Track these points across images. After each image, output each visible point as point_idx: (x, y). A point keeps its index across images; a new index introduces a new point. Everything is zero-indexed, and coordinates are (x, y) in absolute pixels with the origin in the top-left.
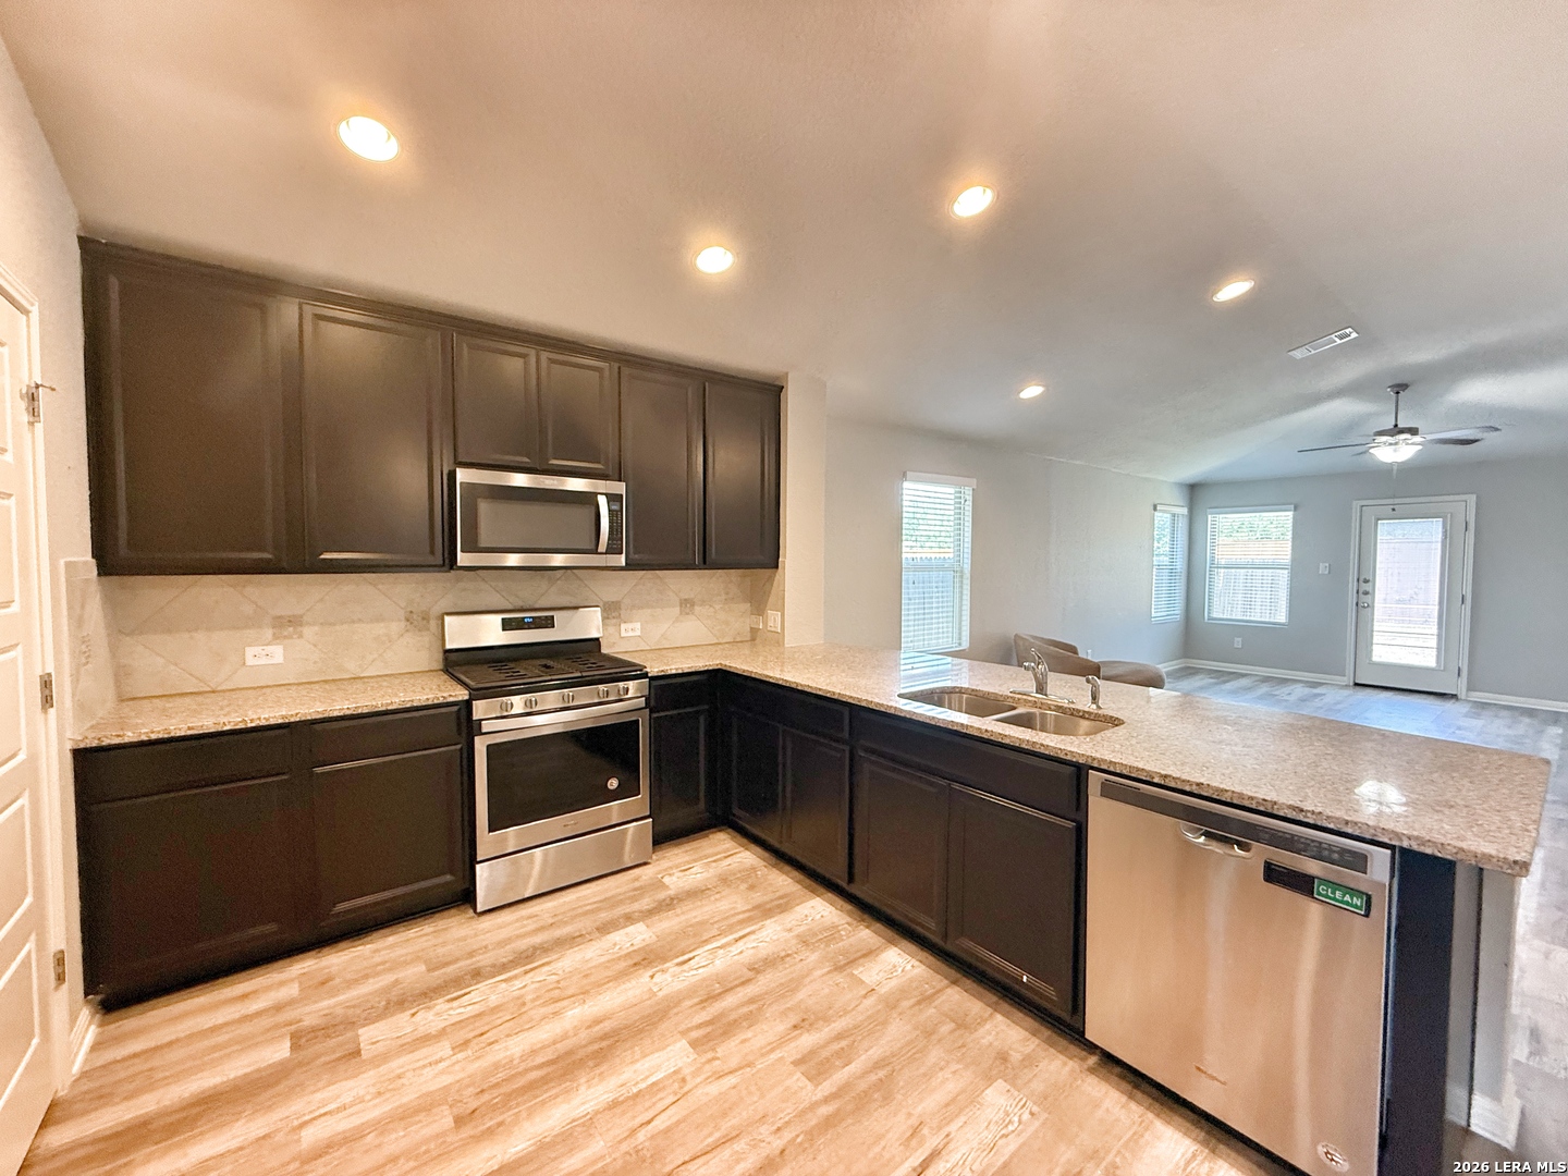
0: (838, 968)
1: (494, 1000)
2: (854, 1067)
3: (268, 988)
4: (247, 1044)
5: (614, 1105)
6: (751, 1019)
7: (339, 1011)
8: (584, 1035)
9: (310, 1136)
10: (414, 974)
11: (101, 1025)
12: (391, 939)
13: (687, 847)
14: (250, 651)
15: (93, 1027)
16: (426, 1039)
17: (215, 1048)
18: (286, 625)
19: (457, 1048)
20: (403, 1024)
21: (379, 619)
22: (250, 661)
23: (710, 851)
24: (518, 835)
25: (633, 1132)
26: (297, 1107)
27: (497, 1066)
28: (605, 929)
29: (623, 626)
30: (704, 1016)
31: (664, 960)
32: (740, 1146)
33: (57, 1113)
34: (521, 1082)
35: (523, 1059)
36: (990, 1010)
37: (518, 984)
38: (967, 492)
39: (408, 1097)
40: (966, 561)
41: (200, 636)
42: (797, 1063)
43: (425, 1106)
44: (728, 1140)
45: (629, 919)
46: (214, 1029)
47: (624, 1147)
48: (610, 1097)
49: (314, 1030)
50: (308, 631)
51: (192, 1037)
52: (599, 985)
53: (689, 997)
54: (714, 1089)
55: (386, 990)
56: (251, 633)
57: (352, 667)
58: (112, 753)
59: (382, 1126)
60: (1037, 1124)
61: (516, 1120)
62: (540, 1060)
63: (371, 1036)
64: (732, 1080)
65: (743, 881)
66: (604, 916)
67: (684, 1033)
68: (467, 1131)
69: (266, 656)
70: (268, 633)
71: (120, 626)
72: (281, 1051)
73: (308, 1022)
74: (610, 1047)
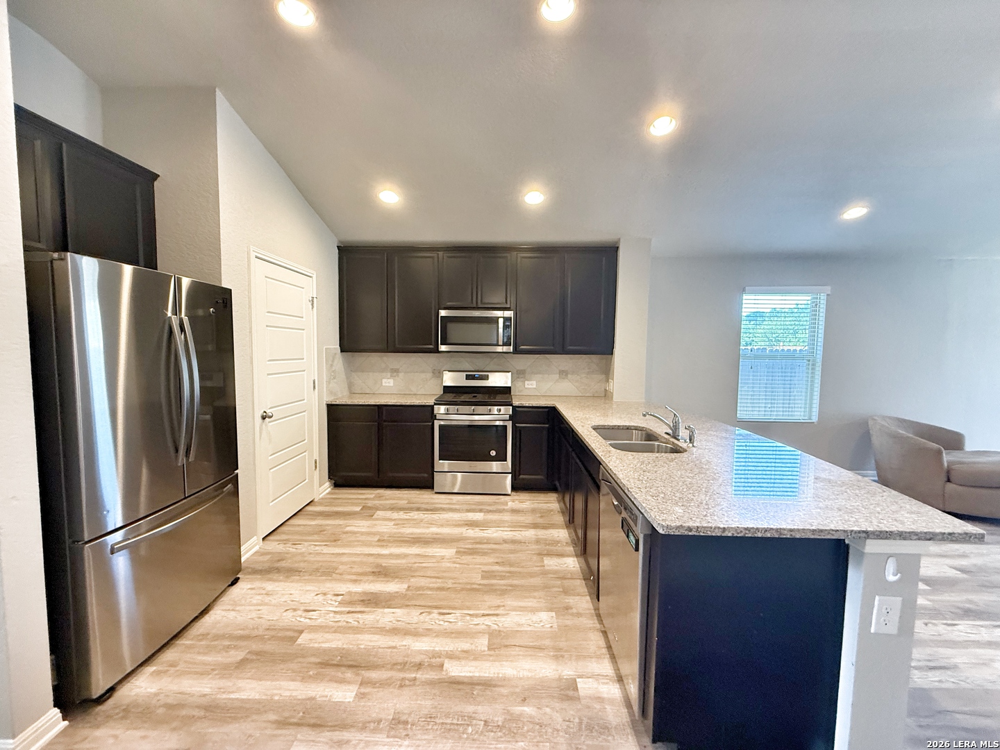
0: (539, 554)
1: (416, 517)
2: (502, 582)
3: (368, 494)
4: (353, 504)
5: (419, 555)
6: (484, 554)
7: (378, 505)
8: (429, 535)
9: (348, 529)
10: (403, 503)
11: (332, 489)
12: (406, 492)
13: (530, 494)
14: (384, 381)
15: (329, 489)
16: (391, 520)
17: (348, 503)
18: (395, 371)
19: (394, 525)
20: (388, 514)
21: (423, 372)
22: (384, 384)
23: (542, 499)
24: (449, 464)
25: (415, 563)
26: (351, 522)
27: (399, 533)
28: (468, 511)
29: (526, 382)
30: (470, 546)
31: (477, 526)
32: (440, 580)
33: (312, 504)
34: (402, 539)
35: (407, 534)
36: (587, 594)
37: (426, 516)
38: (822, 298)
39: (373, 530)
40: (818, 352)
41: (371, 374)
42: (482, 571)
43: (374, 534)
44: (438, 578)
45: (481, 511)
46: (350, 499)
47: (410, 565)
48: (418, 553)
49: (369, 507)
50: (401, 375)
51: (346, 499)
52: (448, 525)
53: (472, 540)
54: (448, 565)
55: (392, 504)
56: (384, 374)
57: (414, 390)
58: (334, 407)
59: (362, 533)
60: (549, 630)
61: (391, 547)
62: (411, 536)
63: (380, 514)
64: (458, 566)
65: (540, 513)
66: (473, 507)
67: (457, 548)
68: (380, 544)
69: (388, 383)
70: (389, 374)
71: (350, 369)
72: (358, 509)
73: (369, 505)
74: (433, 542)
